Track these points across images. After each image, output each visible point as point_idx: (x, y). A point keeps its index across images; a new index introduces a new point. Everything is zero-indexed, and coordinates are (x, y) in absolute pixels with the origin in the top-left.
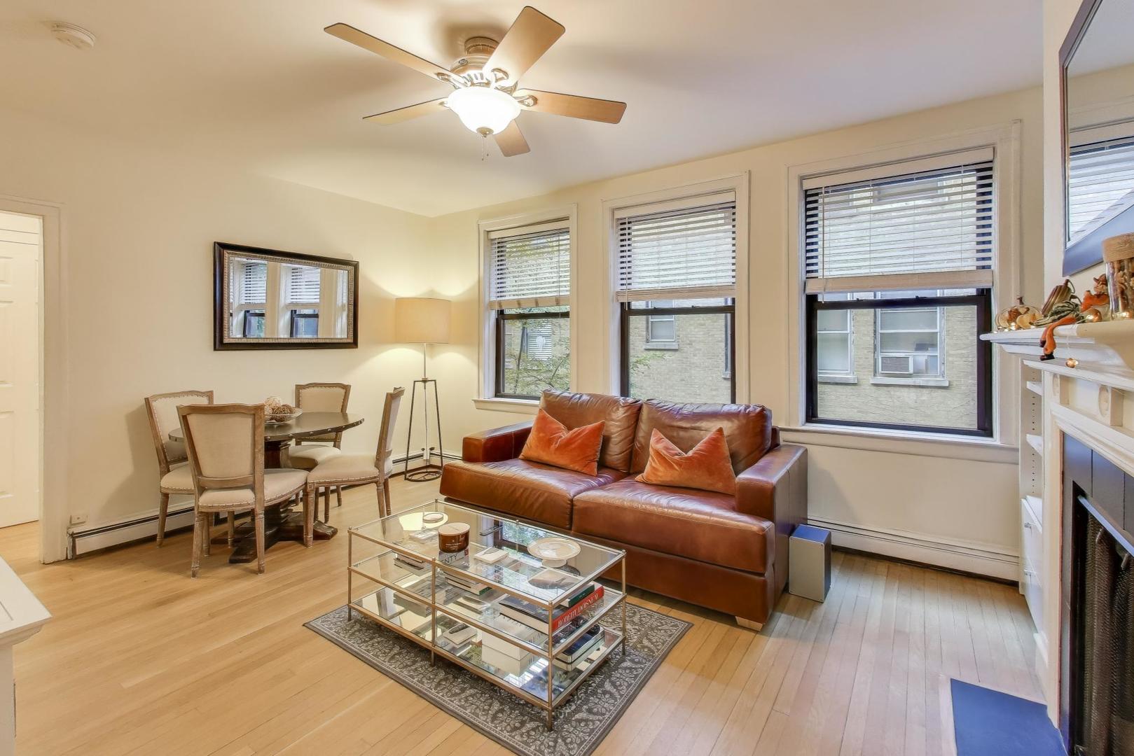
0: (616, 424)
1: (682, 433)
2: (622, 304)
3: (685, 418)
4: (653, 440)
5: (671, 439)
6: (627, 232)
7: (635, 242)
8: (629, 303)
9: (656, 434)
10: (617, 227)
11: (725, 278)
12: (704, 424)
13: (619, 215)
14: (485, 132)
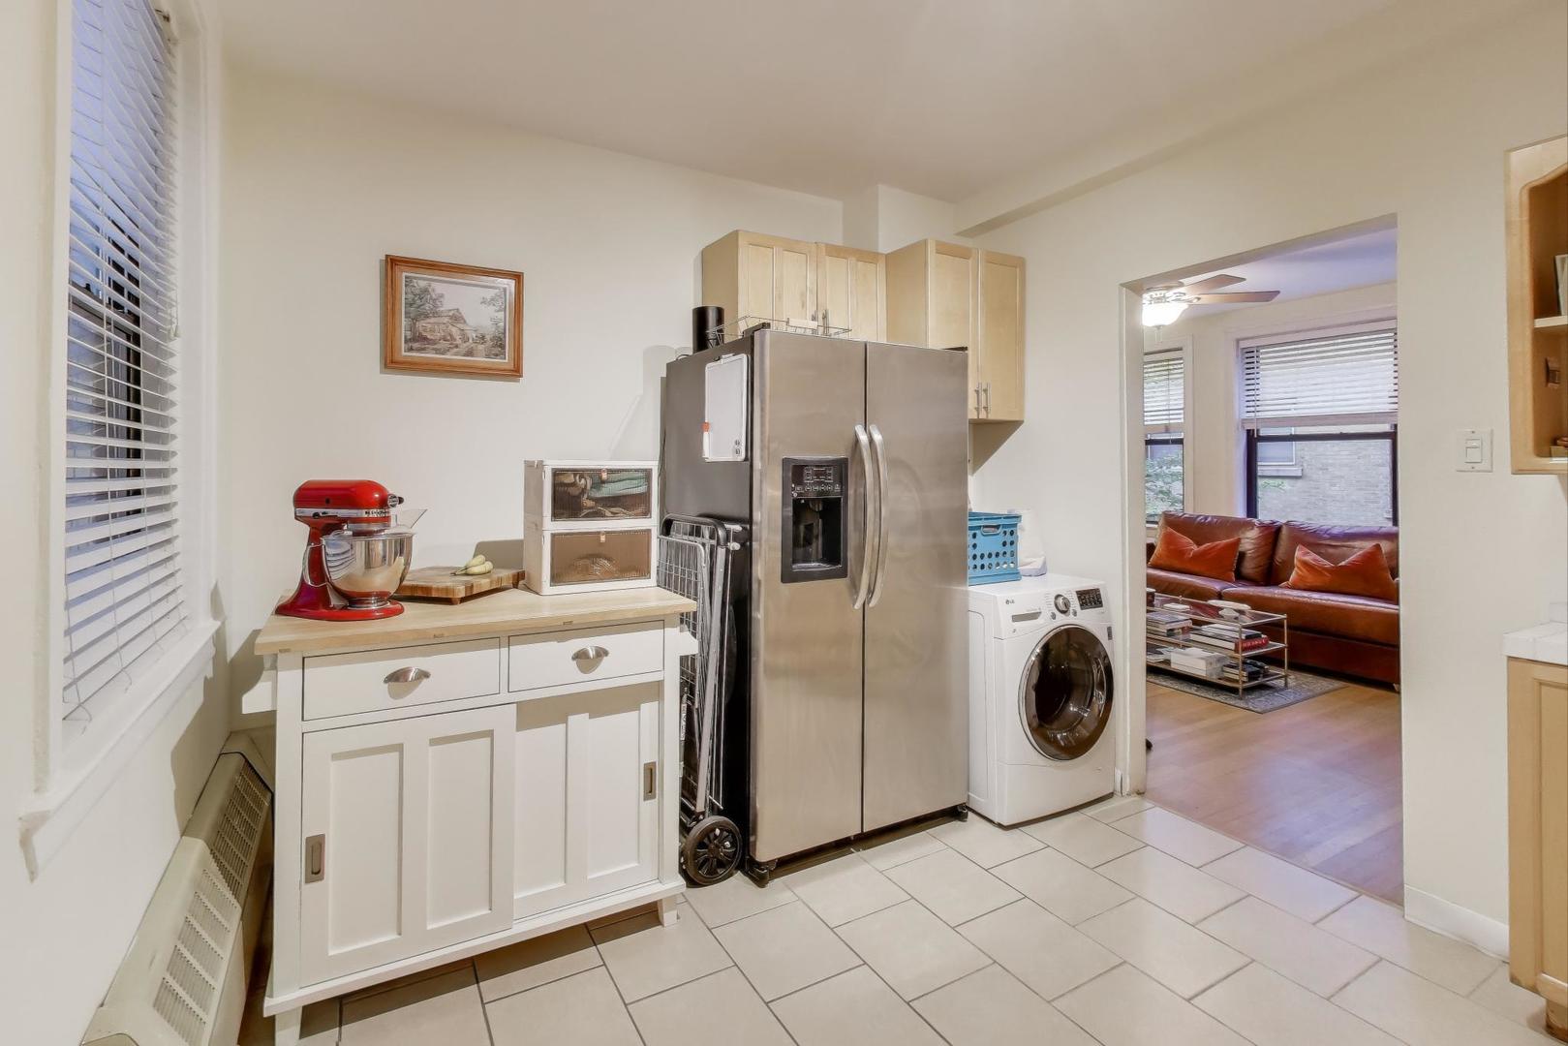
0: (1249, 540)
1: (1331, 550)
2: (1248, 431)
3: (1335, 537)
4: (1298, 554)
5: (1319, 554)
6: (1254, 360)
7: (1263, 370)
8: (1258, 430)
9: (1300, 550)
10: (1243, 355)
11: (1383, 405)
12: (1357, 544)
13: (1244, 344)
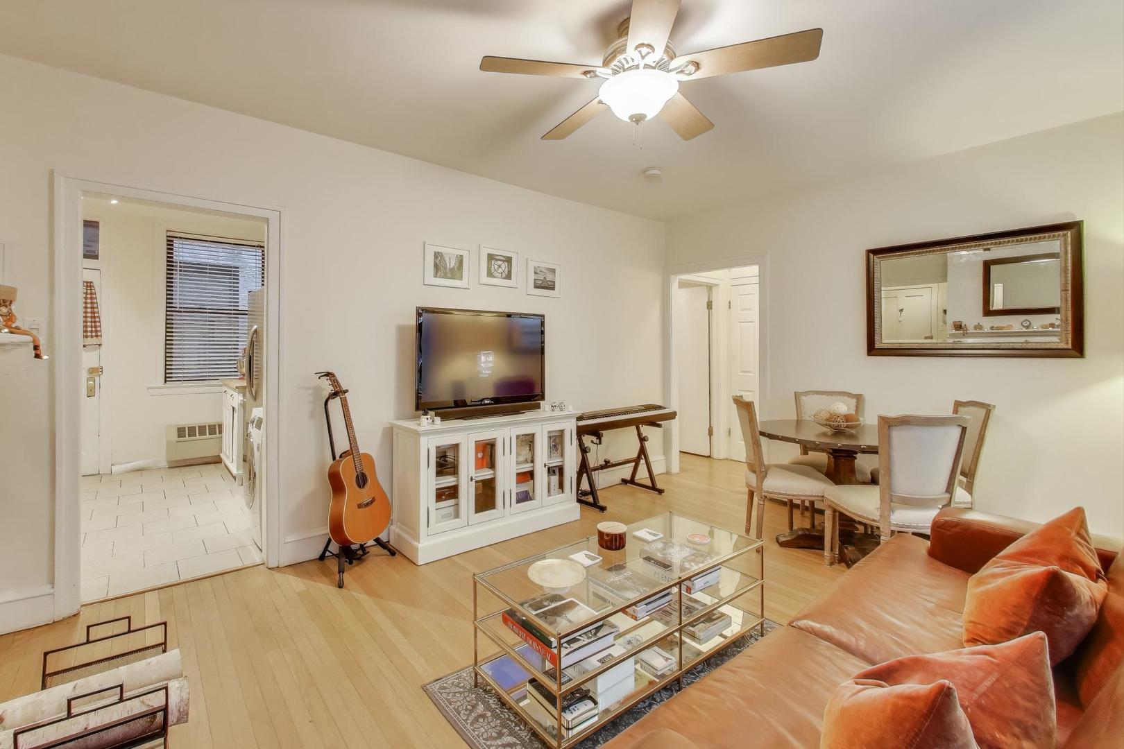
14: (638, 119)
